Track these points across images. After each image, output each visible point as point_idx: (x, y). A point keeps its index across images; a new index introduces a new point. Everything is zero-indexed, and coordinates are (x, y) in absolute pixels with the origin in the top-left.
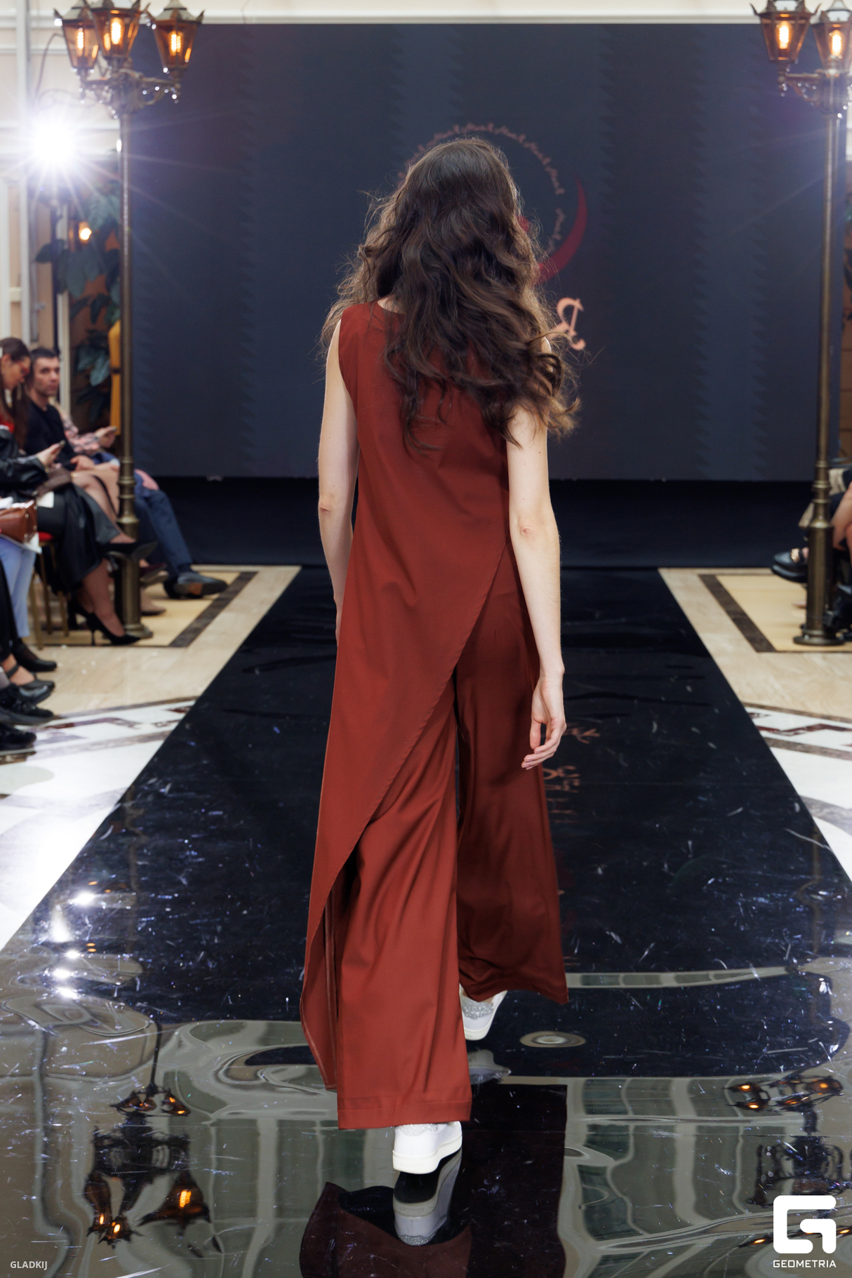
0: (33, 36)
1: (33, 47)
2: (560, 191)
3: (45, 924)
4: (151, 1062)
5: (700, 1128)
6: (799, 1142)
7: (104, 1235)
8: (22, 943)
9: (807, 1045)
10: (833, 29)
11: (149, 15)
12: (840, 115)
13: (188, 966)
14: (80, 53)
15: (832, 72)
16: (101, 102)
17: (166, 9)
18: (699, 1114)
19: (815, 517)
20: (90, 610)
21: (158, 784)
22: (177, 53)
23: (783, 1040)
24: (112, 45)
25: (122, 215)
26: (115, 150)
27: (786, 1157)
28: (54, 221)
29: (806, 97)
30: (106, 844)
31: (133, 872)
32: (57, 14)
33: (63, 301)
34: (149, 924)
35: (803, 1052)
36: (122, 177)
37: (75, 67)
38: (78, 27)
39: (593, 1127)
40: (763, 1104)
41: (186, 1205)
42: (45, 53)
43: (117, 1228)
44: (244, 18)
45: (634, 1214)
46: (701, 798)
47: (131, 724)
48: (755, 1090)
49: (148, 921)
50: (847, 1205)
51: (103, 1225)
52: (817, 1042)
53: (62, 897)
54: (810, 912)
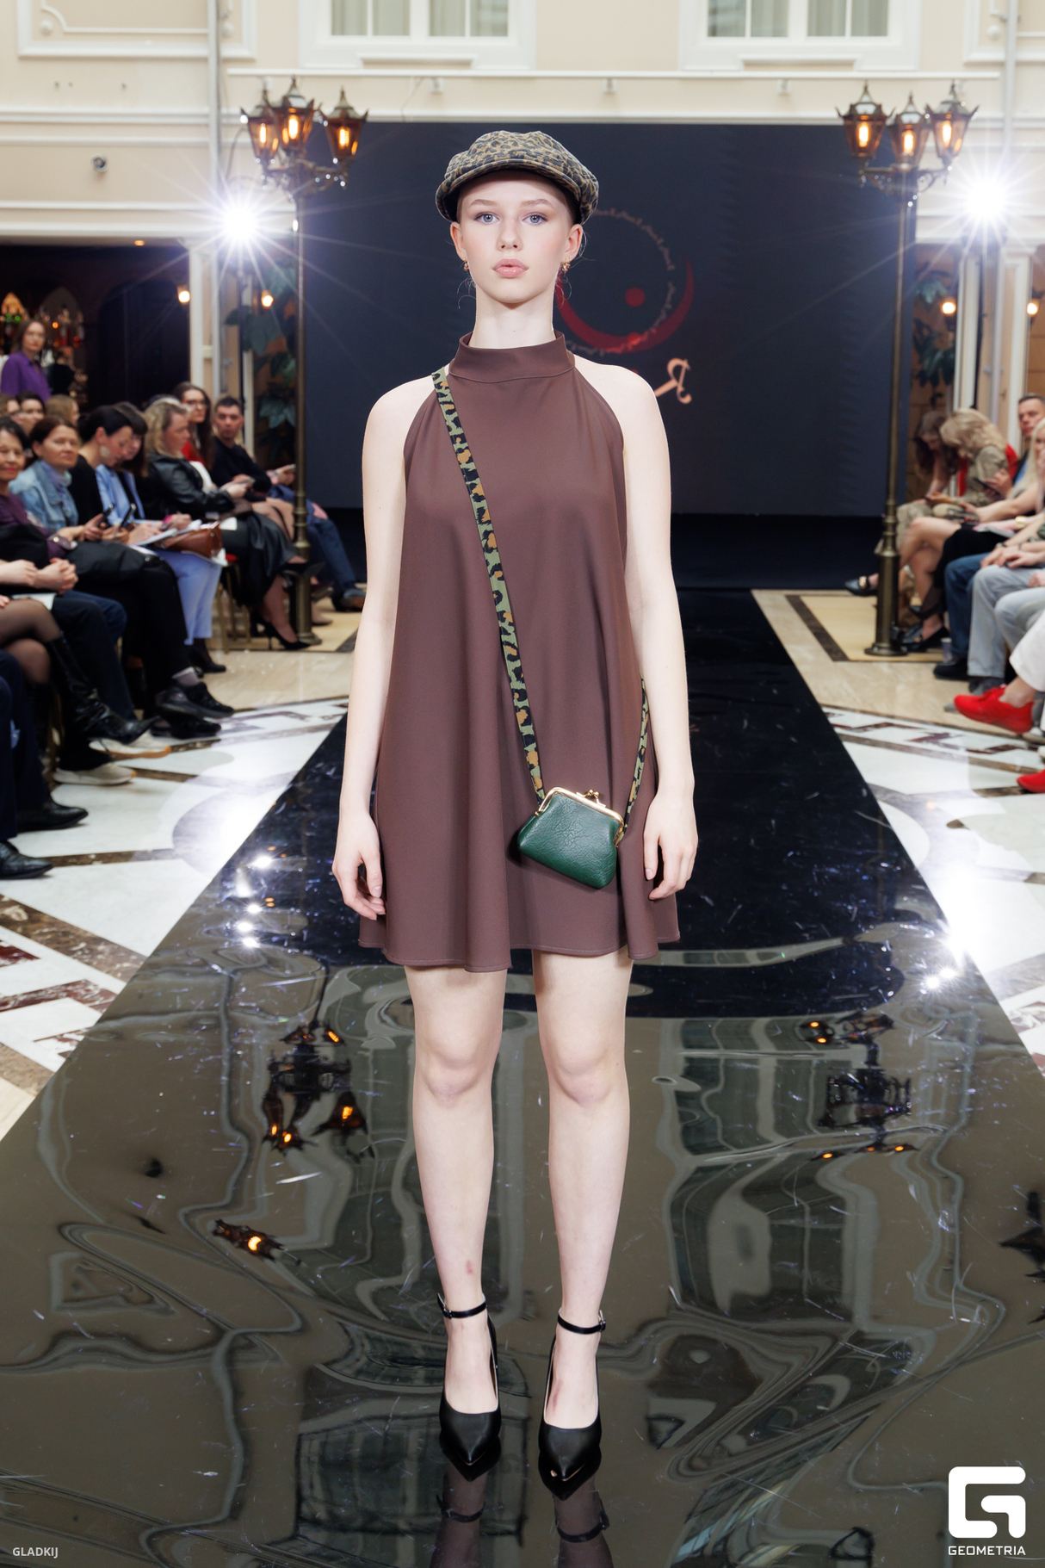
0: (223, 131)
1: (224, 140)
2: (671, 267)
3: (229, 885)
4: (317, 1003)
5: (779, 1061)
6: (861, 1073)
7: (275, 1143)
8: (207, 899)
9: (868, 991)
10: (905, 130)
11: (322, 114)
12: (910, 204)
13: (348, 923)
14: (262, 146)
15: (905, 167)
16: (280, 188)
17: (336, 109)
18: (778, 1047)
19: (884, 547)
20: (267, 619)
21: (324, 768)
22: (345, 147)
23: (848, 988)
24: (290, 140)
25: (297, 287)
26: (292, 230)
27: (851, 1088)
28: (240, 289)
29: (882, 187)
30: (279, 818)
31: (303, 842)
32: (243, 112)
33: (248, 359)
34: (315, 885)
35: (865, 998)
36: (298, 254)
37: (257, 157)
38: (260, 123)
39: (689, 1060)
40: (829, 1038)
41: (348, 1117)
42: (234, 146)
43: (288, 1138)
44: (403, 117)
45: (724, 1132)
46: (784, 784)
47: (302, 717)
48: (823, 1027)
49: (314, 883)
50: (901, 1129)
51: (275, 1135)
52: (877, 990)
53: (242, 863)
54: (875, 881)
